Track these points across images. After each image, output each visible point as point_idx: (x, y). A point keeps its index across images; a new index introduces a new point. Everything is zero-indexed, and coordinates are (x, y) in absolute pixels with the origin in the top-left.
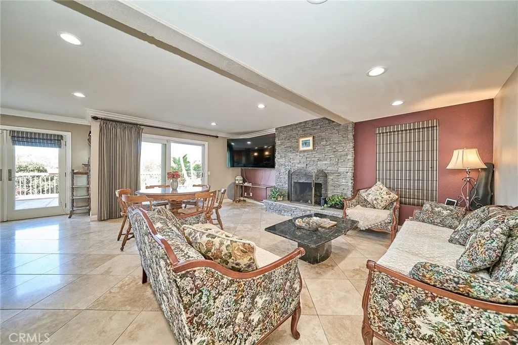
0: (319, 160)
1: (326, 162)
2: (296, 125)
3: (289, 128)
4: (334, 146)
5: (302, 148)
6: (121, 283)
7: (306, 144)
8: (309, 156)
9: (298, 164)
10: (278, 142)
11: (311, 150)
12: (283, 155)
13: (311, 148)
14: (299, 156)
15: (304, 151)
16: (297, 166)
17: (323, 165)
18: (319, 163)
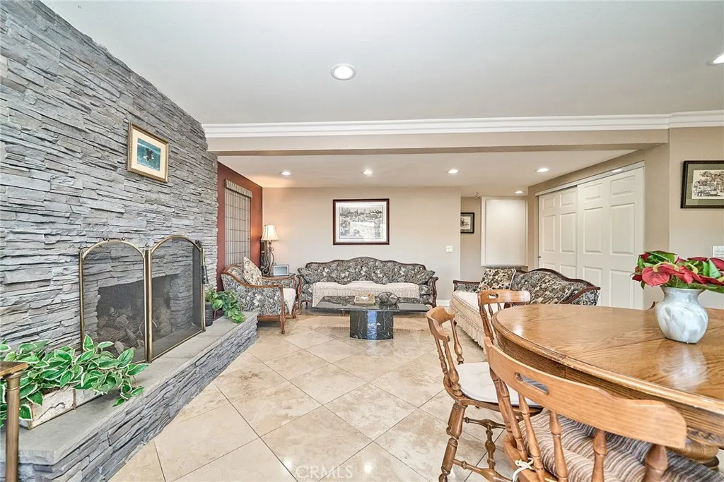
7: (149, 155)
8: (152, 196)
11: (162, 180)
13: (161, 173)
14: (124, 186)
15: (142, 176)
16: (115, 226)
17: (184, 226)
18: (175, 221)
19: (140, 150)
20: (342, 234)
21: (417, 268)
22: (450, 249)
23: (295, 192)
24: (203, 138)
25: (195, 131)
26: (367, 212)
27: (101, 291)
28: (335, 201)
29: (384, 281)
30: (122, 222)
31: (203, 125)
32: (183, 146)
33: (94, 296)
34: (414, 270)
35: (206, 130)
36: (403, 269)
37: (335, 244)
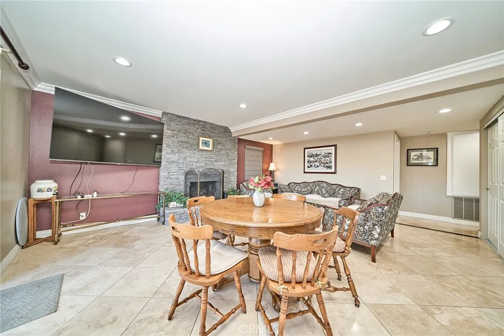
0: (216, 161)
1: (222, 163)
2: (195, 120)
3: (185, 121)
4: (228, 151)
5: (201, 147)
6: (388, 272)
7: (206, 144)
8: (208, 156)
9: (197, 162)
10: (167, 132)
11: (211, 151)
12: (176, 151)
13: (210, 148)
14: (197, 155)
15: (204, 150)
16: (195, 165)
17: (219, 165)
18: (216, 163)
19: (203, 143)
20: (308, 167)
21: (353, 190)
22: (383, 178)
23: (287, 145)
24: (230, 132)
25: (226, 130)
26: (323, 153)
27: (191, 183)
28: (305, 149)
29: (326, 196)
30: (197, 164)
31: (230, 128)
32: (219, 138)
33: (189, 183)
34: (349, 191)
35: (231, 129)
36: (342, 190)
37: (305, 172)
